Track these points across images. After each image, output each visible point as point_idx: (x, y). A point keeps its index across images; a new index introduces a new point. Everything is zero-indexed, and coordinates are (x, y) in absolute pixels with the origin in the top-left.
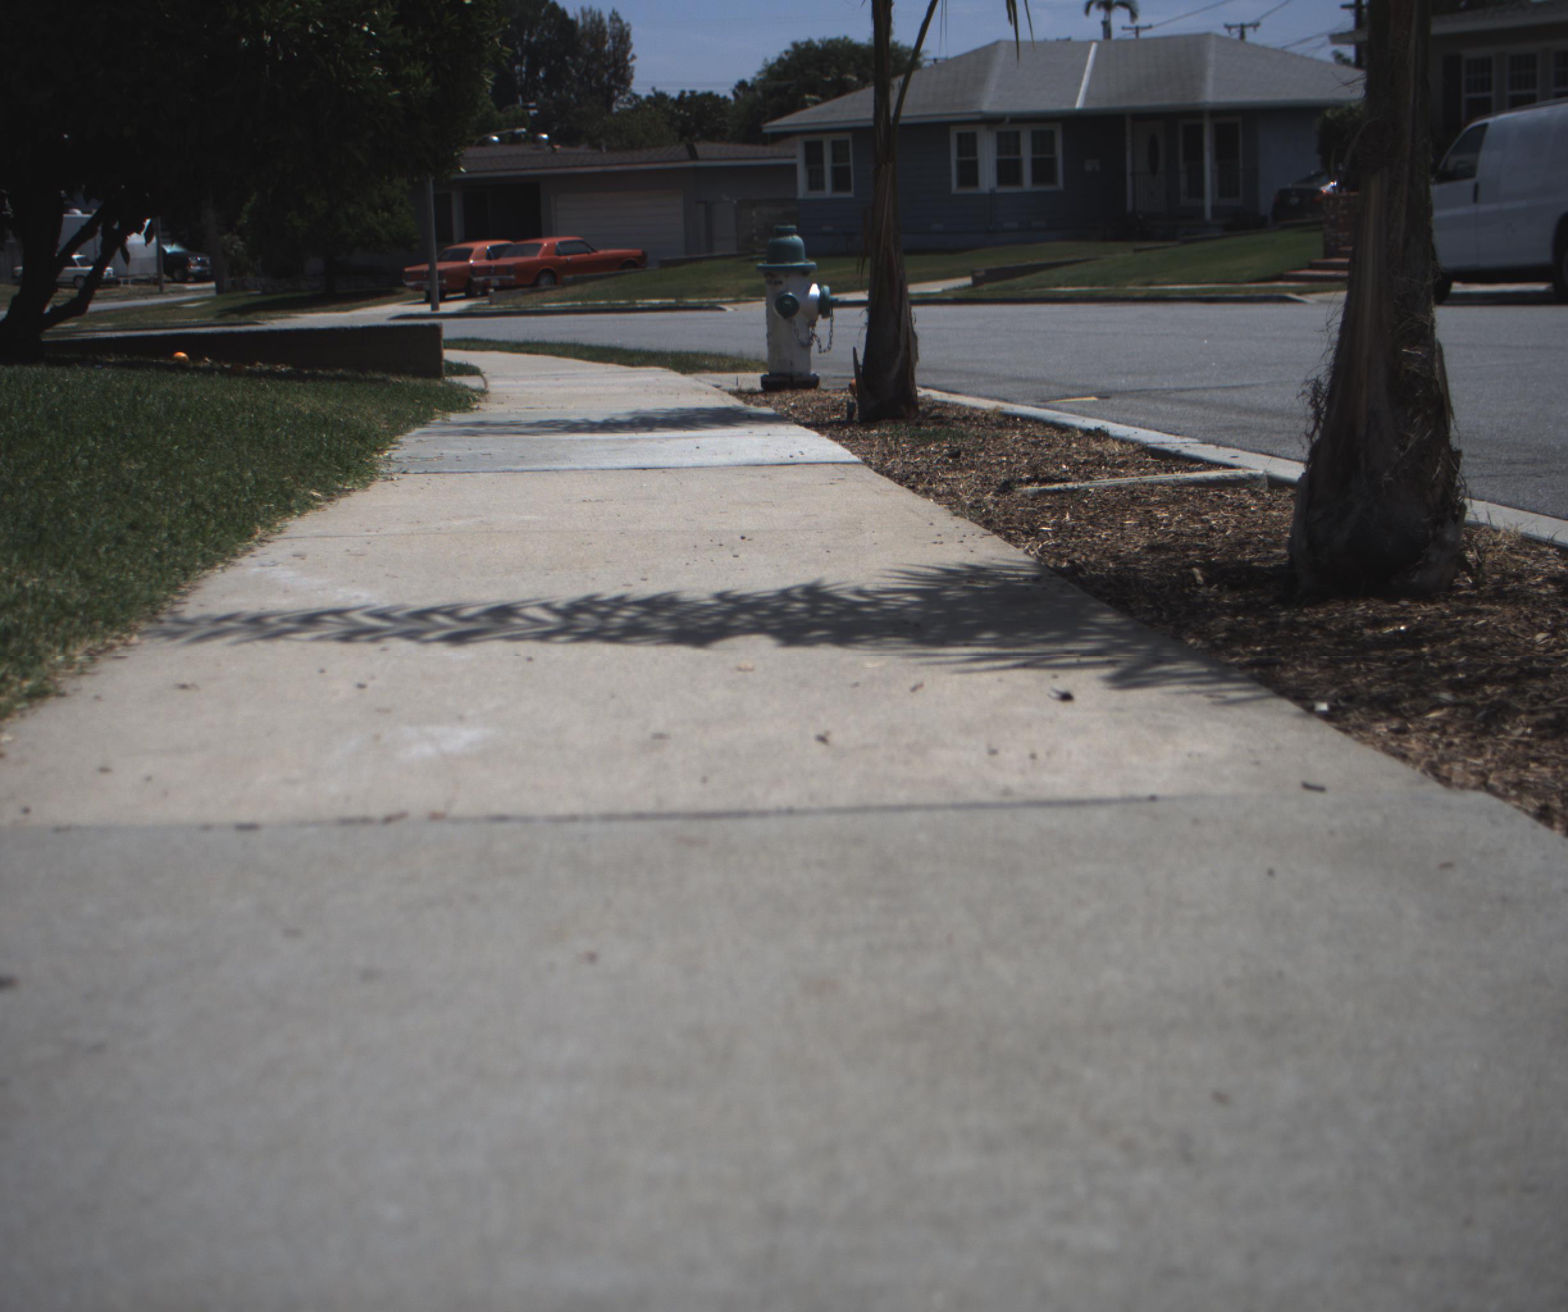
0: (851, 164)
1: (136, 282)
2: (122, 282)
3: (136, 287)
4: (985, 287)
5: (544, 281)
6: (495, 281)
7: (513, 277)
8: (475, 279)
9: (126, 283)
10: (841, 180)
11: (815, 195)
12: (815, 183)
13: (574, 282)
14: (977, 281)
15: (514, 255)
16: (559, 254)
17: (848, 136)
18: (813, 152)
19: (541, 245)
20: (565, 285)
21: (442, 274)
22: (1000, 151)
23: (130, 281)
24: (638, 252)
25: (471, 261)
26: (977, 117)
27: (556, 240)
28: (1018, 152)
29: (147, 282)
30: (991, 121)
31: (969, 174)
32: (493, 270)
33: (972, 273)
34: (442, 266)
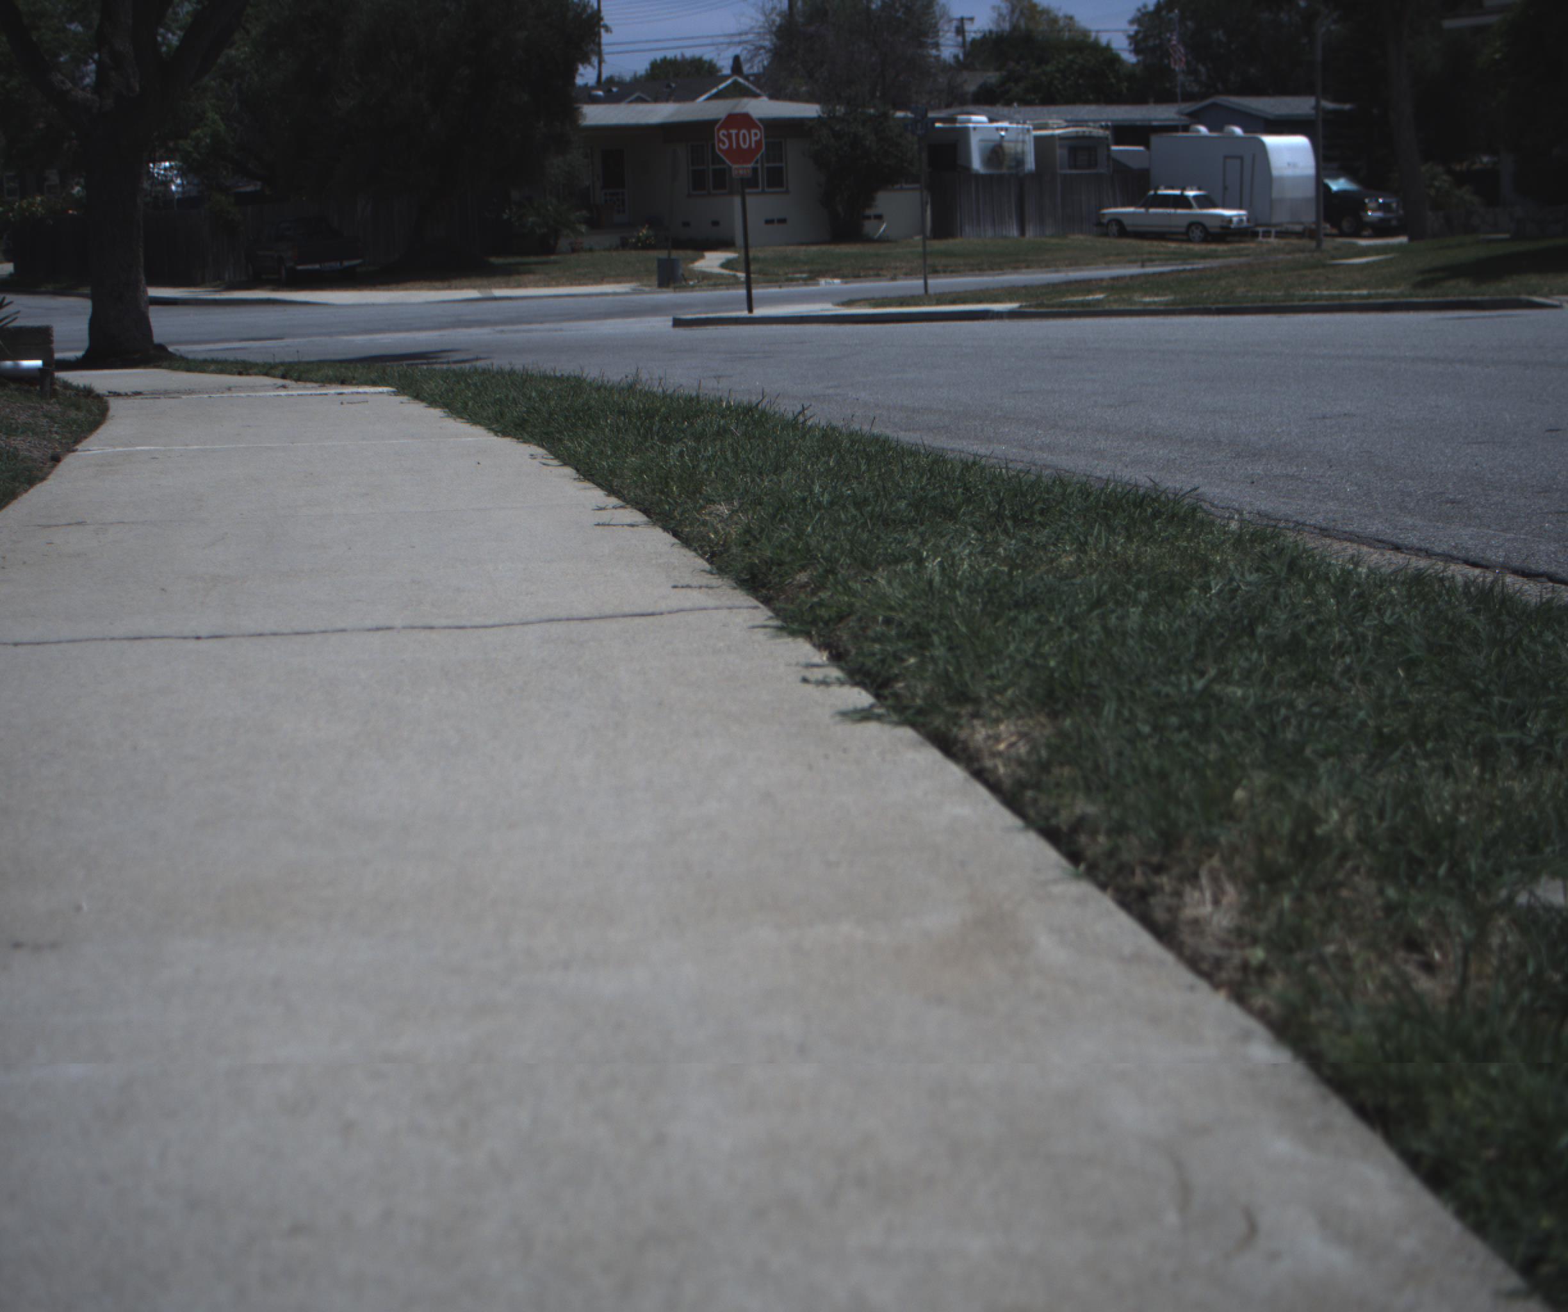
1: (1281, 234)
2: (1261, 234)
3: (1282, 242)
9: (1267, 234)
23: (1273, 234)
29: (1300, 235)
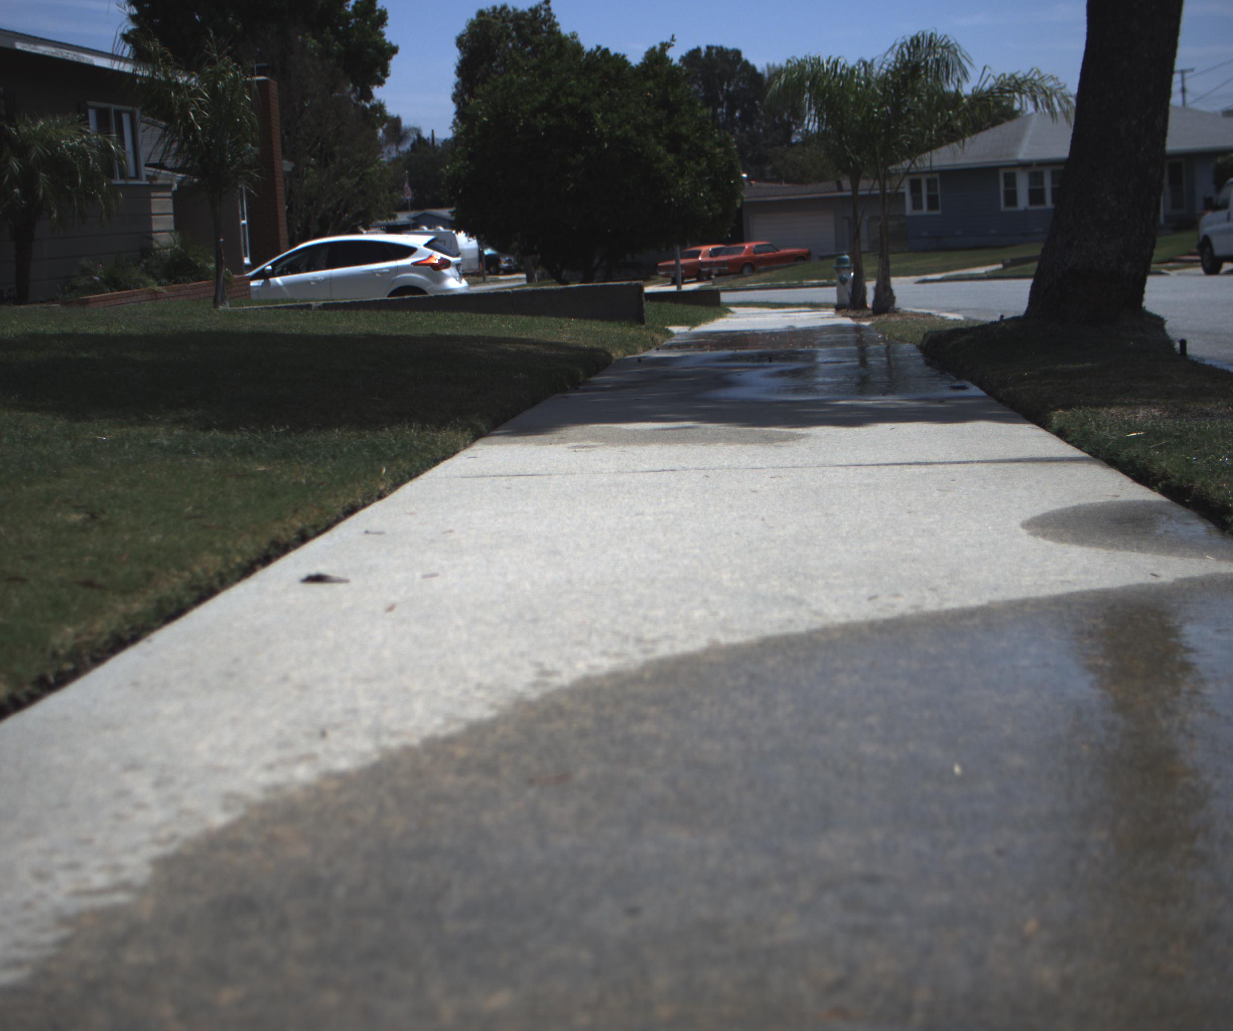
0: (939, 192)
4: (1010, 269)
5: (746, 270)
6: (715, 271)
7: (726, 268)
8: (703, 270)
10: (933, 203)
11: (917, 213)
12: (917, 205)
13: (765, 270)
14: (1006, 266)
15: (727, 253)
16: (755, 252)
17: (936, 176)
18: (915, 186)
19: (744, 247)
20: (759, 272)
21: (683, 266)
22: (1031, 183)
24: (805, 250)
25: (700, 259)
26: (1015, 163)
27: (753, 244)
28: (1042, 183)
30: (1025, 165)
31: (1012, 199)
32: (714, 264)
33: (1003, 262)
34: (683, 261)
